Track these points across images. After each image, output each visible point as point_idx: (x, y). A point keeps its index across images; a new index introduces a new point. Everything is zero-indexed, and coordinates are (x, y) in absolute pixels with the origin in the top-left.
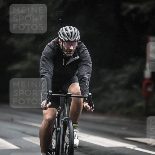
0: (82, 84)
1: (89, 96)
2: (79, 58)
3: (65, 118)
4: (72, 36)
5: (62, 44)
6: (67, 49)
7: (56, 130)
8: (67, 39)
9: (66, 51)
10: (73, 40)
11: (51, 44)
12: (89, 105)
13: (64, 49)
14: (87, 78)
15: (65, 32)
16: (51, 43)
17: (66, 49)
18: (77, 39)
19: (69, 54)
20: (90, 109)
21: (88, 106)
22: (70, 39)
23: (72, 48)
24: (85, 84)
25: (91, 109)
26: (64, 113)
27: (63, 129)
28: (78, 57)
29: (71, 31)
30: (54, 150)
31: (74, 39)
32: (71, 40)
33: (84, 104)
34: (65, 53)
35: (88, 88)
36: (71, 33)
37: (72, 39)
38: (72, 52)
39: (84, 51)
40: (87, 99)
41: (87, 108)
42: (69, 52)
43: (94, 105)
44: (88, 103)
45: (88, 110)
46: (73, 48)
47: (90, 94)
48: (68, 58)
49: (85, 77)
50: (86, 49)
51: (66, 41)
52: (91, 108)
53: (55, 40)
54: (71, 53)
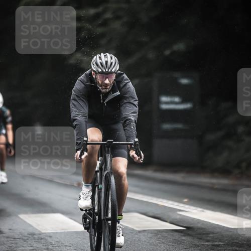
0: (126, 128)
1: (135, 142)
2: (119, 94)
3: (106, 172)
4: (107, 67)
5: (96, 76)
6: (102, 83)
7: (98, 187)
8: (100, 70)
9: (101, 86)
10: (108, 71)
12: (136, 153)
13: (98, 82)
14: (133, 119)
15: (99, 61)
16: (82, 77)
17: (100, 82)
18: (113, 70)
19: (104, 89)
21: (136, 156)
22: (104, 70)
23: (107, 81)
24: (131, 128)
25: (139, 159)
26: (106, 165)
28: (118, 93)
29: (106, 59)
31: (109, 70)
33: (130, 153)
34: (100, 88)
35: (135, 132)
36: (107, 62)
37: (107, 70)
38: (108, 87)
39: (126, 84)
41: (134, 158)
42: (104, 87)
44: (135, 152)
45: (135, 160)
46: (110, 81)
47: (137, 140)
49: (129, 118)
50: (129, 82)
51: (99, 73)
53: (87, 72)
54: (107, 89)
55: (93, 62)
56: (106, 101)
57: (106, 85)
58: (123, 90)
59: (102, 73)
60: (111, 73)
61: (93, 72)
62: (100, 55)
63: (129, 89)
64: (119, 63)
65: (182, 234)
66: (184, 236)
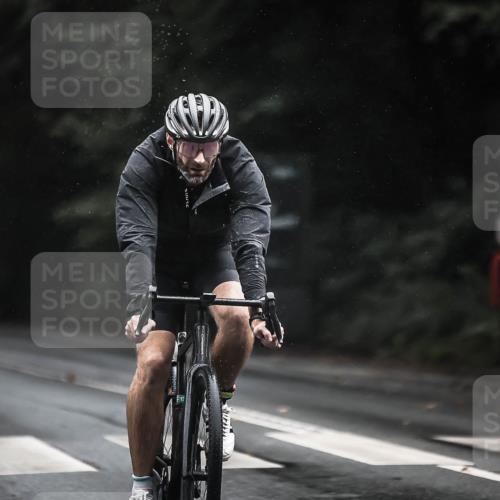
0: (243, 267)
1: (268, 300)
2: (228, 188)
3: (197, 366)
4: (200, 125)
5: (175, 146)
6: (188, 162)
7: (174, 401)
8: (185, 132)
9: (186, 169)
10: (204, 135)
11: (145, 147)
13: (181, 161)
15: (182, 111)
16: (145, 145)
19: (193, 176)
20: (271, 339)
22: (195, 133)
23: (200, 159)
25: (274, 340)
26: (196, 350)
27: (192, 398)
28: (226, 187)
29: (200, 108)
30: (168, 462)
31: (207, 133)
32: (198, 134)
34: (184, 173)
35: (263, 277)
37: (201, 133)
38: (203, 172)
39: (244, 165)
40: (260, 310)
41: (263, 336)
42: (192, 172)
43: (282, 329)
45: (264, 342)
47: (271, 295)
48: (198, 190)
49: (250, 243)
50: (251, 161)
51: (182, 138)
52: (275, 335)
55: (170, 112)
56: (197, 204)
57: (199, 167)
58: (237, 178)
59: (190, 139)
60: (211, 139)
61: (168, 137)
62: (185, 98)
63: (253, 177)
64: (230, 118)
65: (277, 478)
66: (280, 481)
